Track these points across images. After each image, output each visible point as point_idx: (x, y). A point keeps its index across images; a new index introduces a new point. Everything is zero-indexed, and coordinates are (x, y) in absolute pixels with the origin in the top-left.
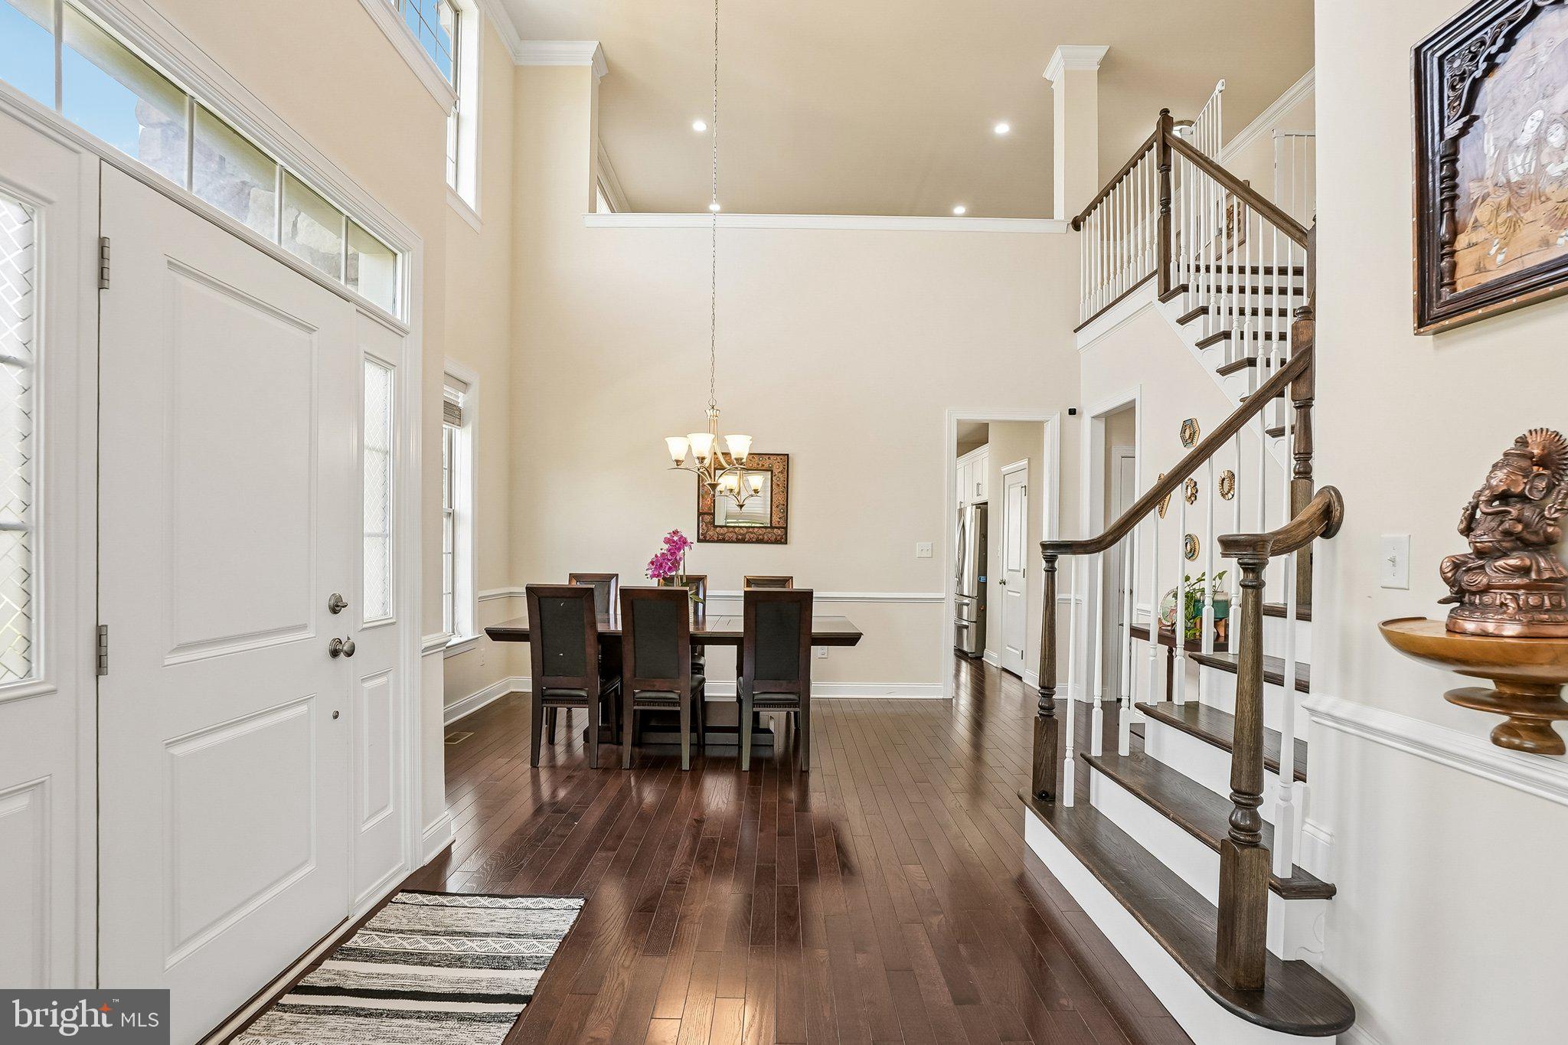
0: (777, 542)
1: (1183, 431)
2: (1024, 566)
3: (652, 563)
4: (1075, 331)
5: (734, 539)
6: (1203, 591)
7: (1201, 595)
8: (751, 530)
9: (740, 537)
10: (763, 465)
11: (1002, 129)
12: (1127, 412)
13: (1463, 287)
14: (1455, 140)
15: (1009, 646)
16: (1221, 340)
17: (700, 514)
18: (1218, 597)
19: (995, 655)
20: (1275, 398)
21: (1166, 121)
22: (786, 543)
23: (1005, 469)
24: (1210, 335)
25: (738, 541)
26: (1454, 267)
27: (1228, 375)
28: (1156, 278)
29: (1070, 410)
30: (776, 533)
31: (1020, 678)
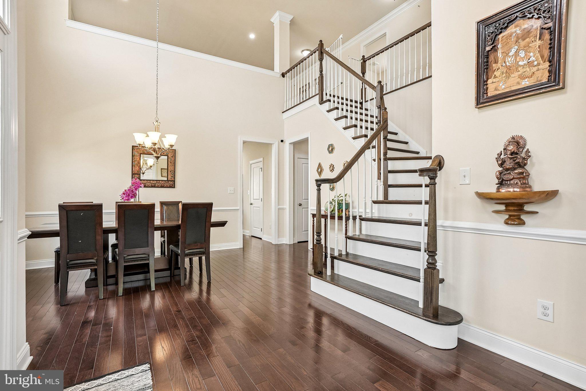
0: (170, 187)
1: (329, 148)
2: (261, 197)
3: (124, 194)
4: (283, 113)
5: (150, 186)
6: (342, 200)
7: (341, 202)
8: (158, 182)
9: (153, 185)
10: (164, 153)
11: (252, 36)
12: (305, 141)
13: (490, 95)
14: (488, 51)
15: (254, 227)
16: (344, 118)
17: (133, 174)
18: (346, 202)
19: (248, 231)
20: (364, 138)
21: (321, 44)
22: (174, 188)
23: (251, 162)
24: (340, 116)
25: (152, 187)
26: (487, 88)
27: (347, 130)
28: (318, 96)
29: (281, 140)
30: (170, 184)
31: (261, 239)
